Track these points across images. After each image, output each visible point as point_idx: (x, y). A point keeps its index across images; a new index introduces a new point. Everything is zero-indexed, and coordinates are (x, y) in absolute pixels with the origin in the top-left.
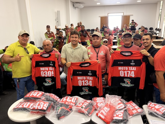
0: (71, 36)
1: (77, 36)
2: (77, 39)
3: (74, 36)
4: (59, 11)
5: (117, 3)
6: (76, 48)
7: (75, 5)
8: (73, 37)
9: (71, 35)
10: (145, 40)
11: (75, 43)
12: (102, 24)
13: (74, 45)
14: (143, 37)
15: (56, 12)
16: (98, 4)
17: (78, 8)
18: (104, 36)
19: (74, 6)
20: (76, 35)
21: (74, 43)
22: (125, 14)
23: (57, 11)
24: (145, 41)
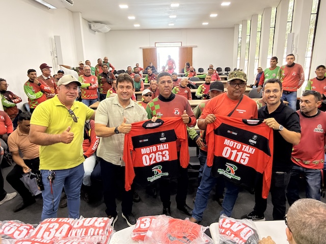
0: (117, 84)
1: (130, 84)
2: (130, 90)
3: (125, 84)
4: (59, 37)
5: (170, 25)
6: (129, 106)
7: (92, 25)
8: (122, 87)
9: (119, 83)
10: (272, 92)
11: (126, 98)
12: (146, 61)
13: (125, 102)
14: (267, 87)
15: (52, 39)
16: (137, 26)
17: (99, 31)
18: (148, 83)
19: (90, 27)
20: (128, 83)
21: (124, 98)
22: (184, 45)
23: (55, 36)
24: (272, 94)
